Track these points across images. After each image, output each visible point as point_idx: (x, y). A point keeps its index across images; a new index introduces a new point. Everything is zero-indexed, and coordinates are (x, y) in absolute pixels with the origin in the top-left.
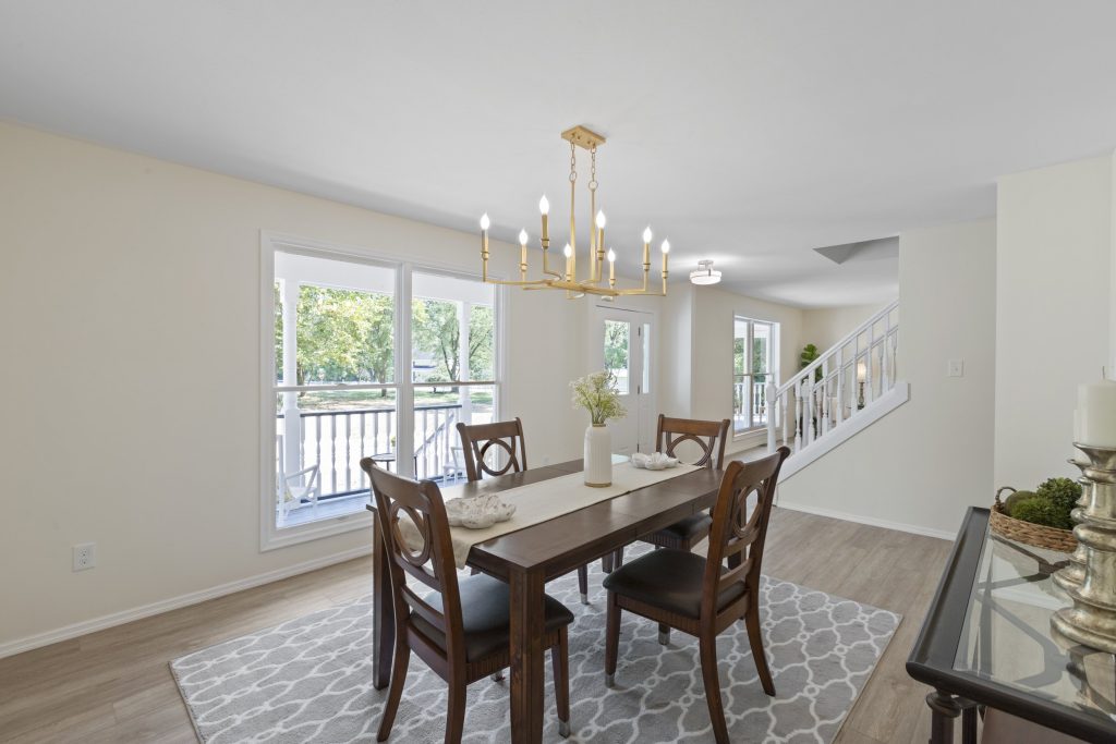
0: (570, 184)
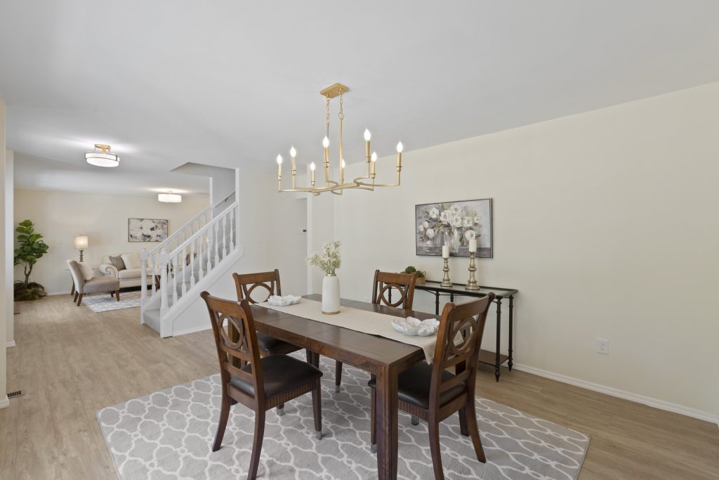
0: (339, 121)
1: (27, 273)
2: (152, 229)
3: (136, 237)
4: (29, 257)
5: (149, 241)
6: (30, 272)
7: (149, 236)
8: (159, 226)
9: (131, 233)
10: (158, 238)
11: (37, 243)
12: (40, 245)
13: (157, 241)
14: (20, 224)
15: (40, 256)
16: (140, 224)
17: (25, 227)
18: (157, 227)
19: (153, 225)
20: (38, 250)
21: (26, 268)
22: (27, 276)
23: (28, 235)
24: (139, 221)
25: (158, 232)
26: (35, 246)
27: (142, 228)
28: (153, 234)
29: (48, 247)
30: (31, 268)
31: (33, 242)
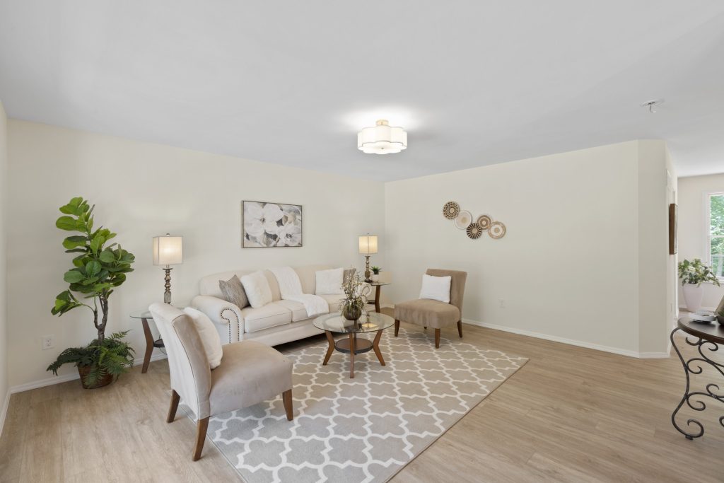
1: (100, 322)
2: (280, 223)
3: (254, 239)
4: (100, 287)
5: (275, 246)
6: (105, 320)
7: (275, 237)
8: (290, 218)
9: (248, 230)
10: (288, 241)
11: (109, 249)
12: (116, 254)
13: (287, 246)
14: (62, 209)
15: (119, 281)
16: (260, 212)
17: (76, 218)
18: (286, 218)
19: (280, 215)
20: (113, 265)
21: (96, 313)
22: (101, 329)
23: (85, 234)
24: (259, 207)
25: (289, 228)
26: (106, 259)
27: (263, 220)
28: (281, 232)
29: (133, 258)
30: (105, 310)
31: (99, 251)
